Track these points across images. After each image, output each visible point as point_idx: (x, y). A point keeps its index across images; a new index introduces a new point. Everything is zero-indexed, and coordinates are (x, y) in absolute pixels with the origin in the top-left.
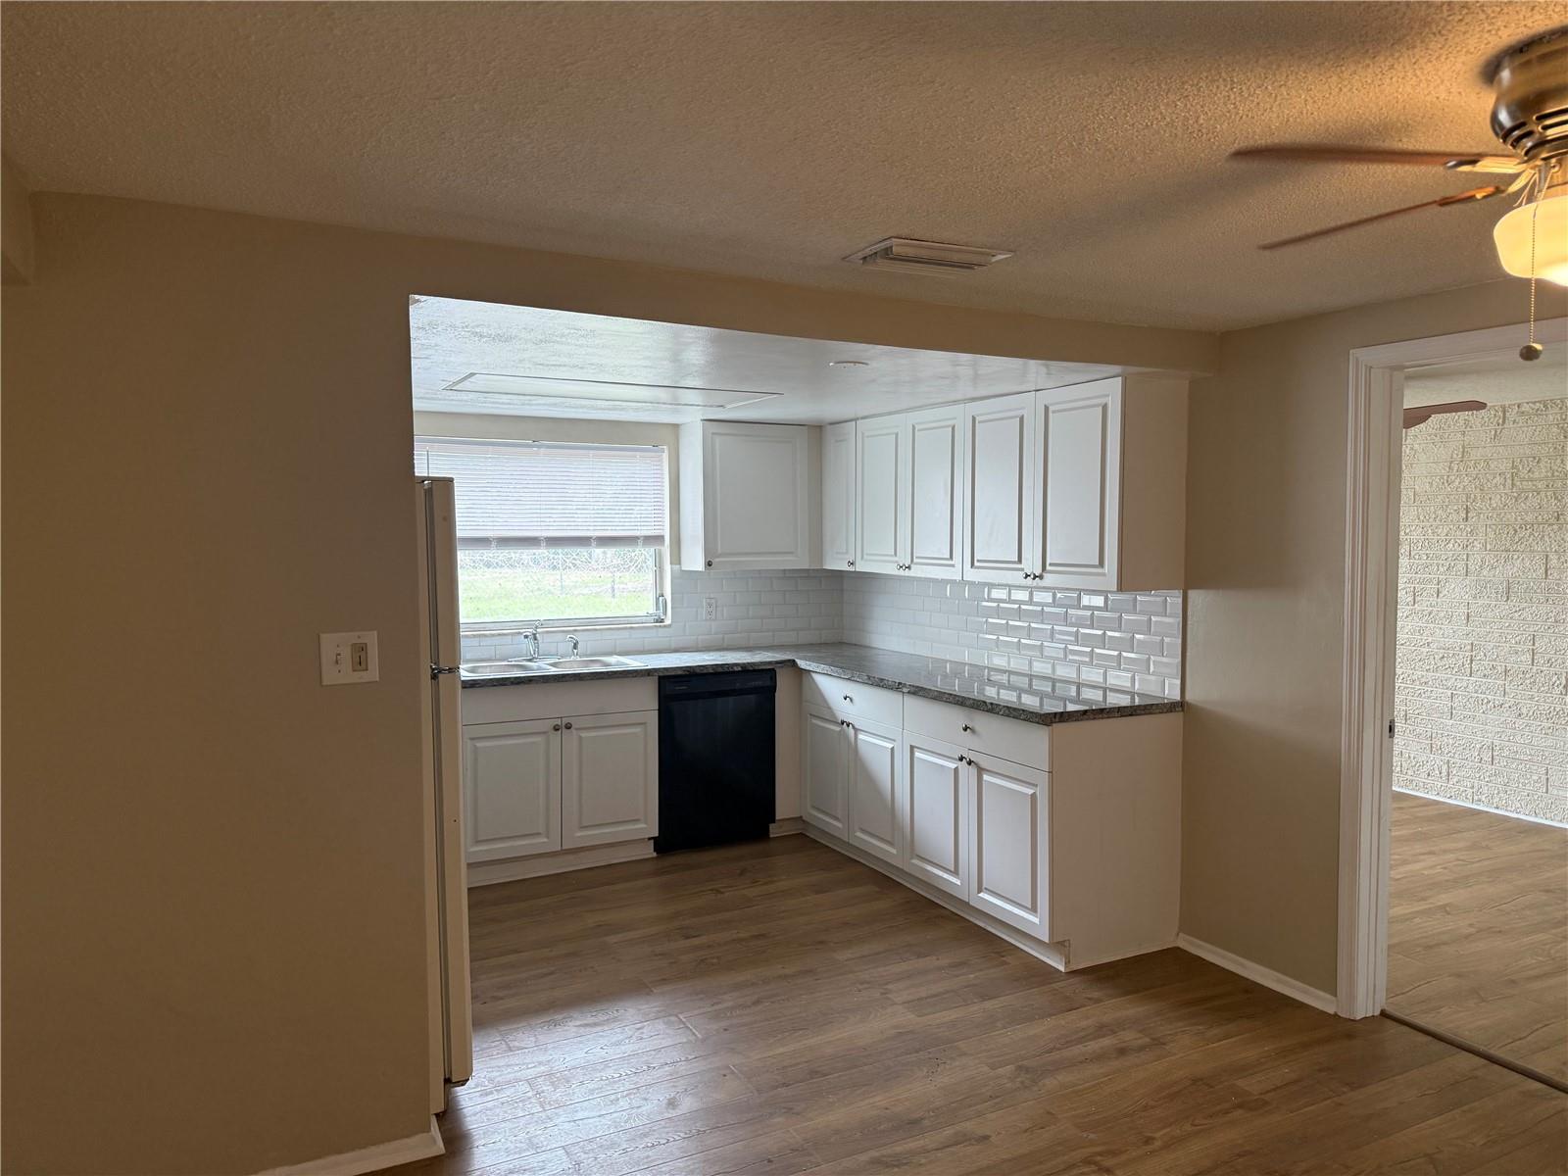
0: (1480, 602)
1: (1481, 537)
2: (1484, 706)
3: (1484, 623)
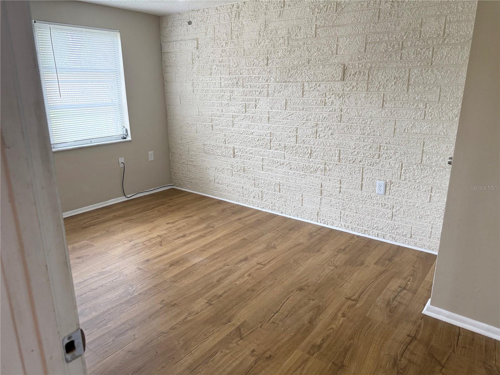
0: (274, 111)
1: (274, 75)
2: (276, 164)
3: (276, 122)
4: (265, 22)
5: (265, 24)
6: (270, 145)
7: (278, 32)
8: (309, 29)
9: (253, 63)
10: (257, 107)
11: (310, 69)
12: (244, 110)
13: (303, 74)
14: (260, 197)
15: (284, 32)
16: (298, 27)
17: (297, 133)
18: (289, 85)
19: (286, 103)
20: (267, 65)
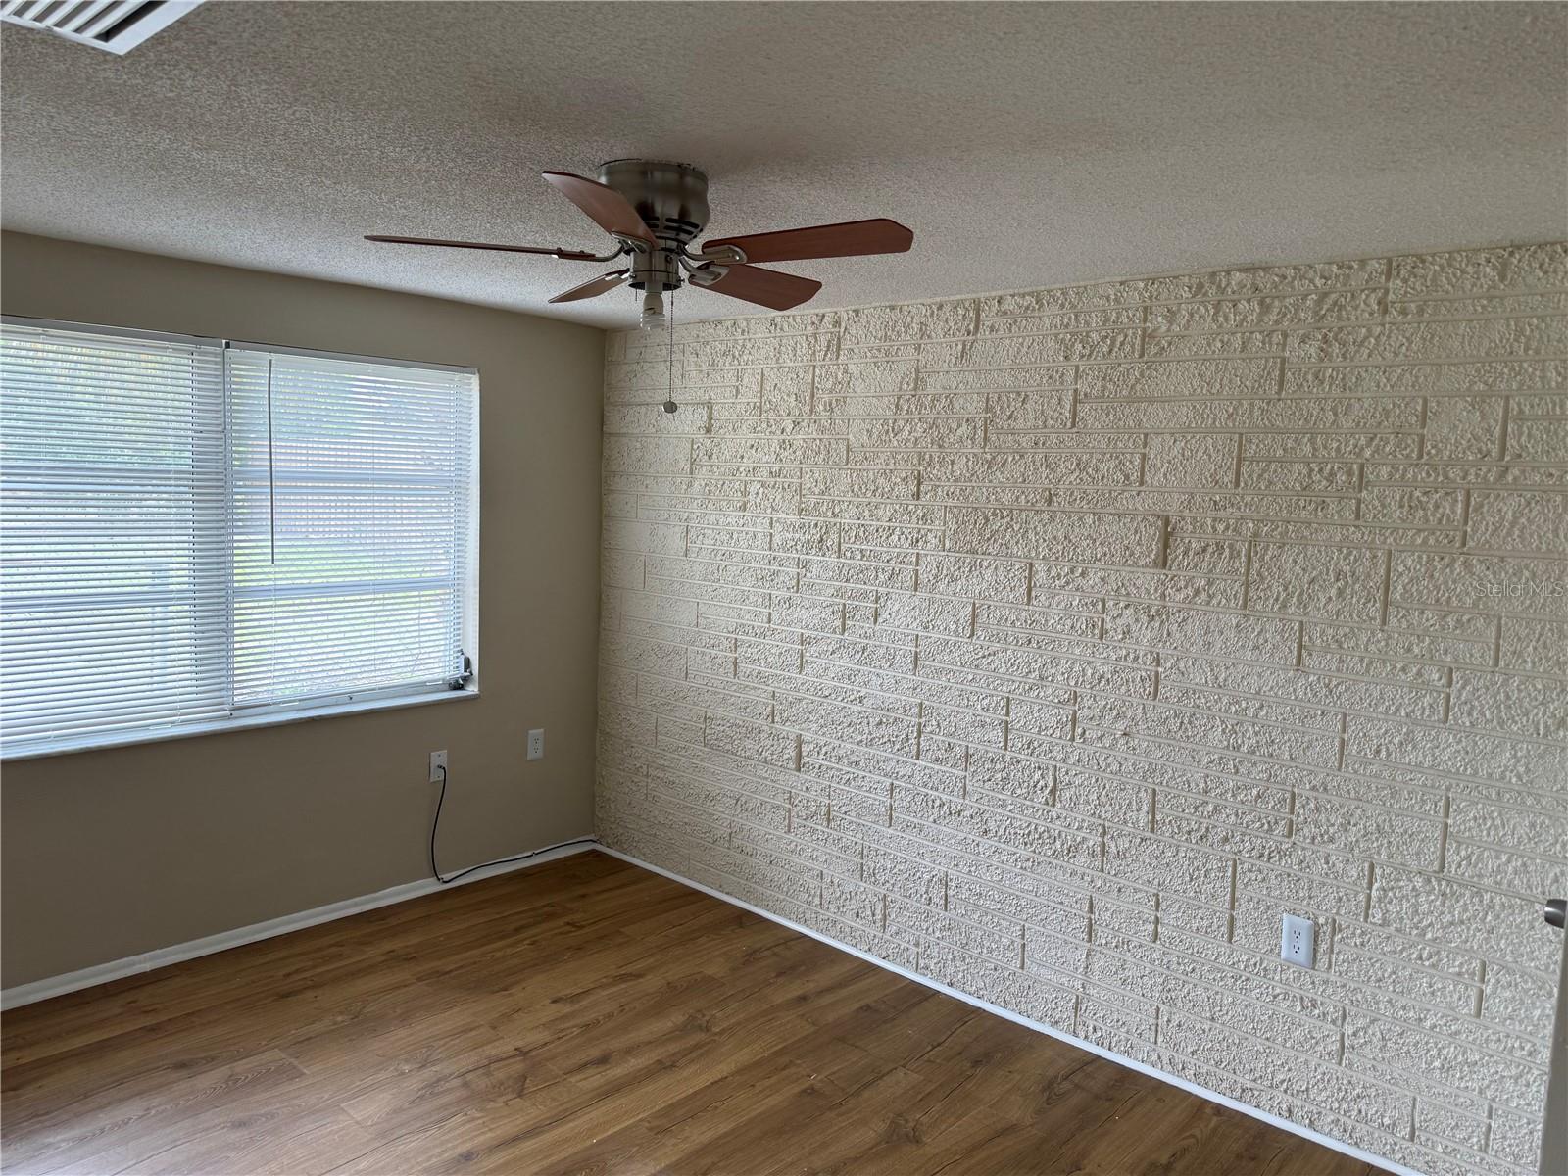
0: (935, 636)
1: (937, 526)
2: (935, 811)
3: (939, 672)
4: (918, 371)
5: (917, 378)
6: (919, 744)
7: (957, 405)
8: (1055, 400)
9: (873, 488)
10: (880, 620)
11: (1052, 520)
12: (838, 623)
13: (1031, 535)
14: (879, 917)
15: (974, 406)
16: (1019, 394)
17: (1008, 714)
18: (985, 563)
19: (974, 616)
20: (917, 496)
